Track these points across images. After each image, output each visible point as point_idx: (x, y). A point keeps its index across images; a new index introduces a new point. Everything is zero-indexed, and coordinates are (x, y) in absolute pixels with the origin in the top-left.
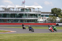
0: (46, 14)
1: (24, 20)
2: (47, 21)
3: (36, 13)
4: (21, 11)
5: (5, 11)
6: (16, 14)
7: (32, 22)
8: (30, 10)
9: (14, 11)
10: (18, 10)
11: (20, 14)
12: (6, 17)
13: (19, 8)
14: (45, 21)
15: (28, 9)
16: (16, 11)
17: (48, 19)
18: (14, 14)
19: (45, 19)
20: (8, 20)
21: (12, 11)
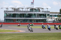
0: (55, 14)
1: (34, 20)
2: (55, 21)
3: (45, 13)
4: (30, 11)
5: (14, 11)
6: (25, 14)
7: (41, 22)
8: (39, 10)
9: (23, 12)
10: (27, 10)
11: (29, 14)
12: (15, 17)
13: (28, 8)
14: (54, 20)
15: (37, 9)
16: (25, 12)
17: (56, 19)
18: (24, 14)
19: (54, 19)
20: (18, 20)
21: (21, 11)
